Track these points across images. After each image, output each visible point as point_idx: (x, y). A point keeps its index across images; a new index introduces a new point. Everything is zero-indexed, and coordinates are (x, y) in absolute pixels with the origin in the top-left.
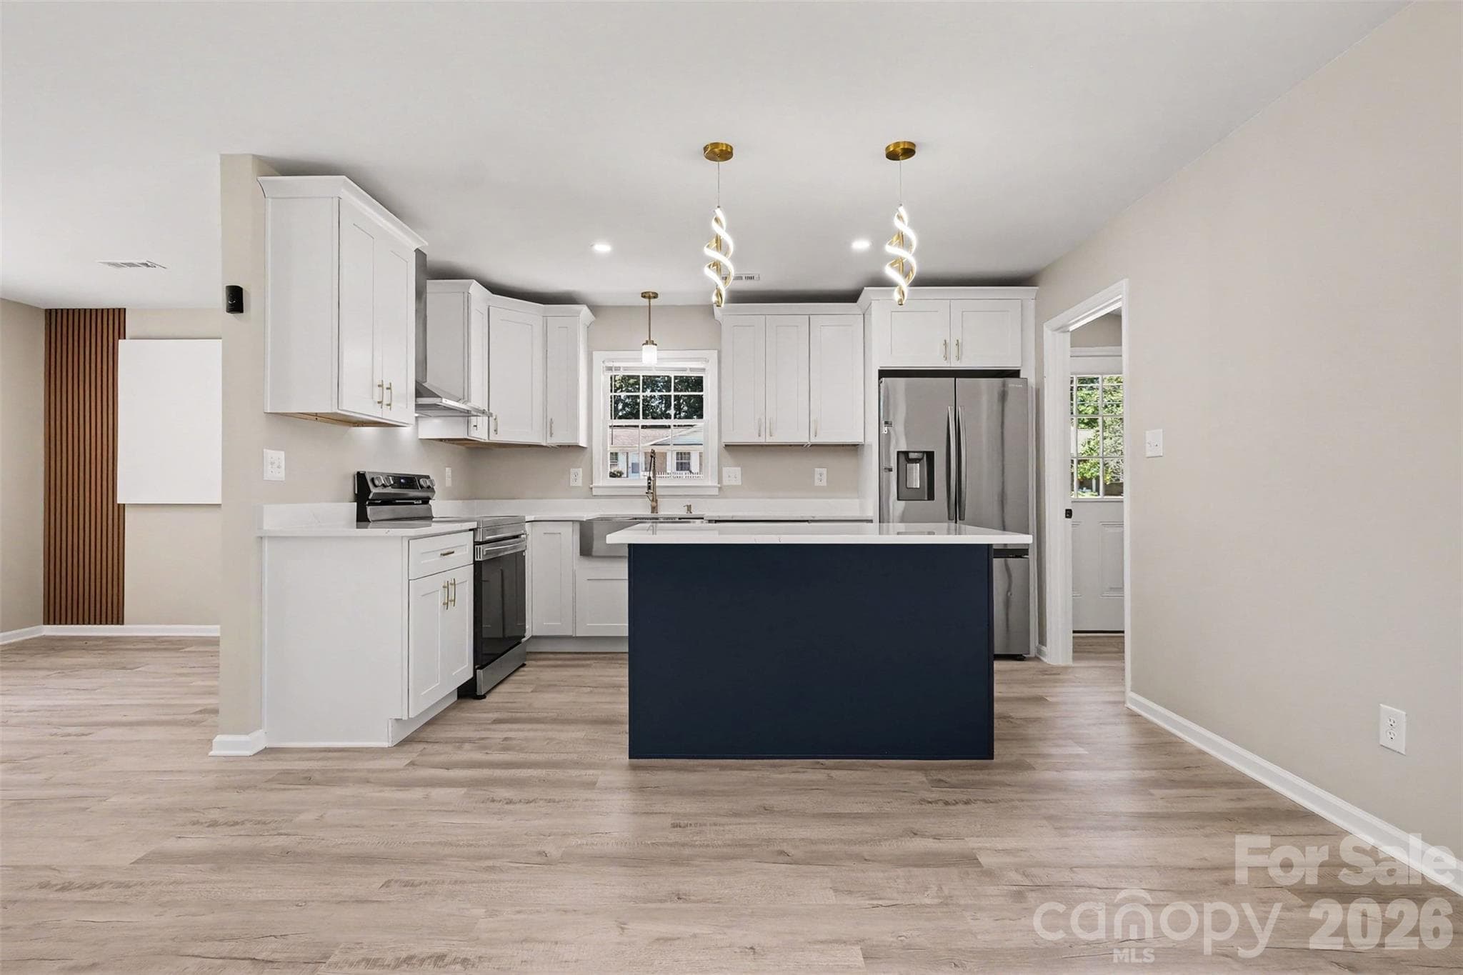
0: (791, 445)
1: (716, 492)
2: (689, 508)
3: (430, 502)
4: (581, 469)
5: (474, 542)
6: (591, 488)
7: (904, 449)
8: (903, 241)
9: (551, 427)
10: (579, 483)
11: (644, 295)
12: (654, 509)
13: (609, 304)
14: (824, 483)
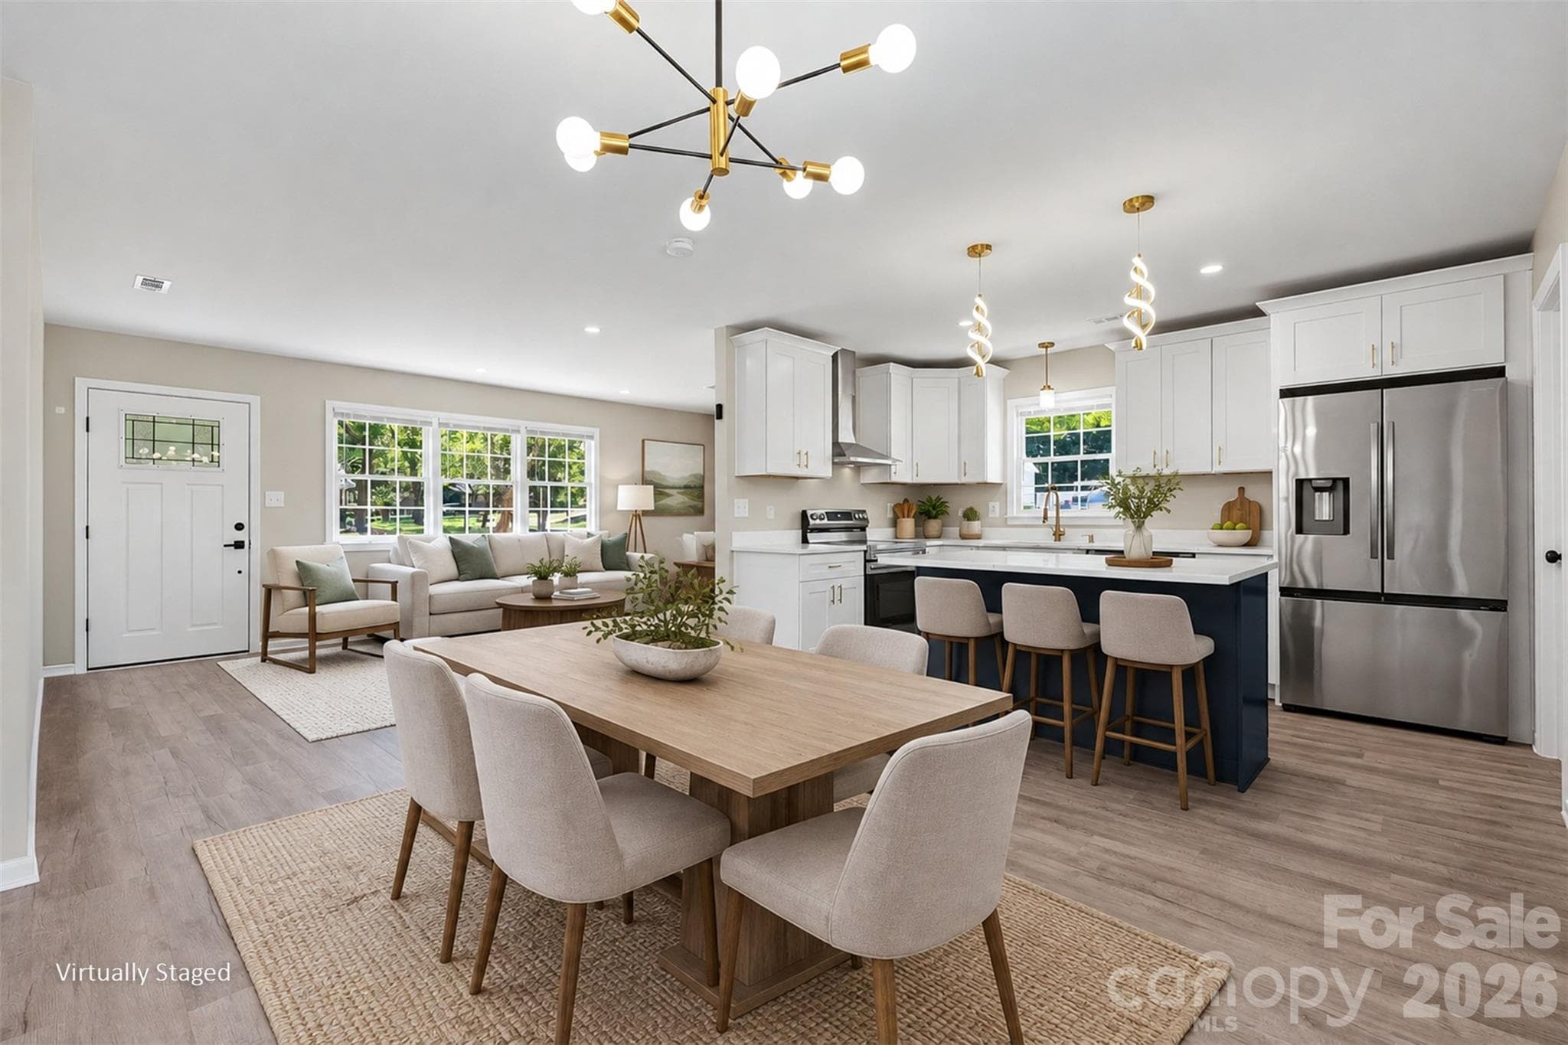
2: (1091, 539)
3: (867, 530)
4: (998, 503)
5: (865, 559)
7: (1309, 476)
8: (1141, 294)
10: (996, 514)
11: (1041, 345)
12: (1056, 537)
13: (1018, 357)
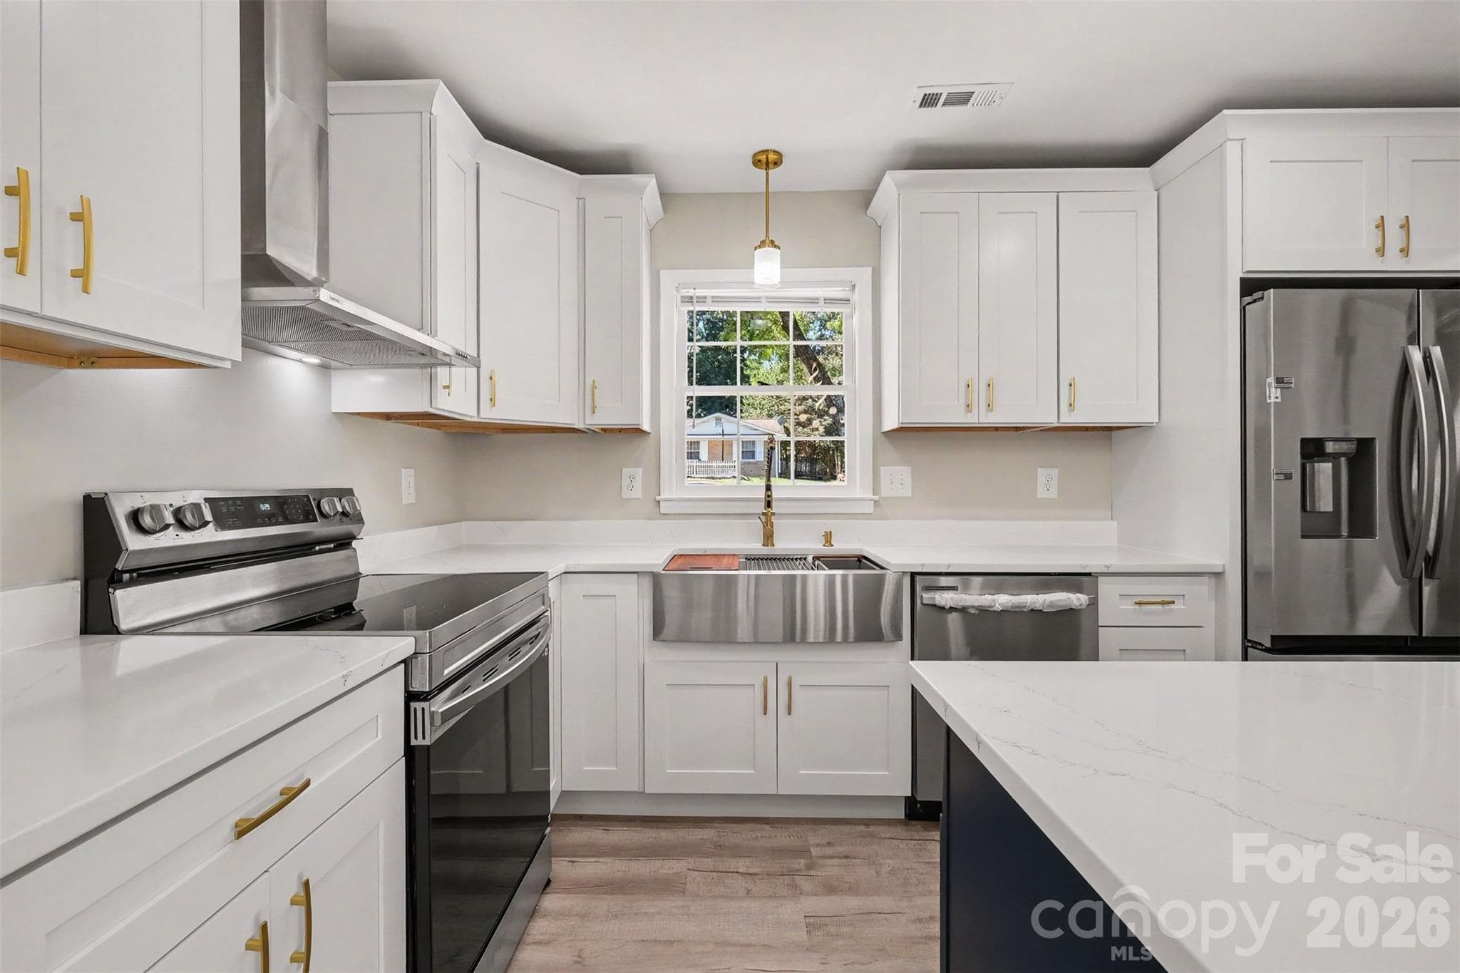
0: (997, 429)
1: (869, 509)
2: (828, 538)
3: (355, 544)
4: (640, 469)
5: (407, 691)
6: (659, 502)
7: (1311, 434)
9: (593, 395)
10: (637, 493)
11: (757, 160)
12: (768, 538)
14: (1053, 494)
